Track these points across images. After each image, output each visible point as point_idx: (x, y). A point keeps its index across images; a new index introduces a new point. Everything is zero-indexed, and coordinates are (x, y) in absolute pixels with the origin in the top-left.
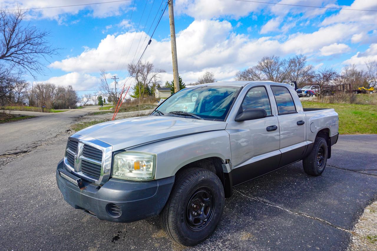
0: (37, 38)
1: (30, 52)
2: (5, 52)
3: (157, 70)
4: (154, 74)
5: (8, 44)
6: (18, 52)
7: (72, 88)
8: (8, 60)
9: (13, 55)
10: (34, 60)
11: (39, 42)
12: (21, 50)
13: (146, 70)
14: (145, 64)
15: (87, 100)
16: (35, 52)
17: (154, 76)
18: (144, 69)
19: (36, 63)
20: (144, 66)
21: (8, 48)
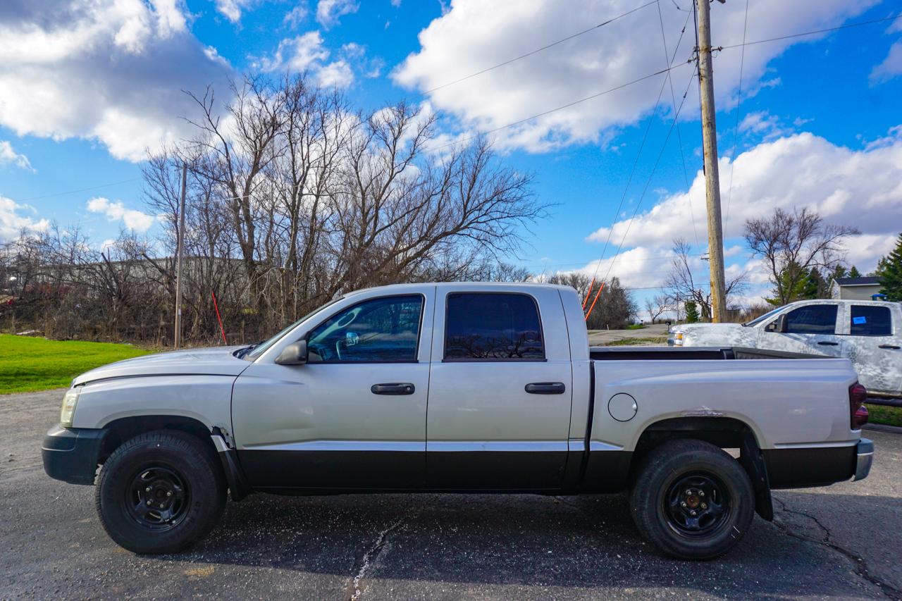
0: (514, 189)
1: (499, 216)
2: (461, 221)
3: (831, 229)
4: (821, 240)
5: (465, 207)
6: (479, 220)
7: (618, 283)
8: (462, 235)
9: (471, 226)
10: (507, 231)
11: (519, 195)
12: (485, 214)
13: (795, 231)
14: (795, 217)
15: (658, 310)
16: (508, 216)
17: (823, 246)
18: (789, 230)
19: (512, 236)
20: (790, 222)
21: (465, 214)
